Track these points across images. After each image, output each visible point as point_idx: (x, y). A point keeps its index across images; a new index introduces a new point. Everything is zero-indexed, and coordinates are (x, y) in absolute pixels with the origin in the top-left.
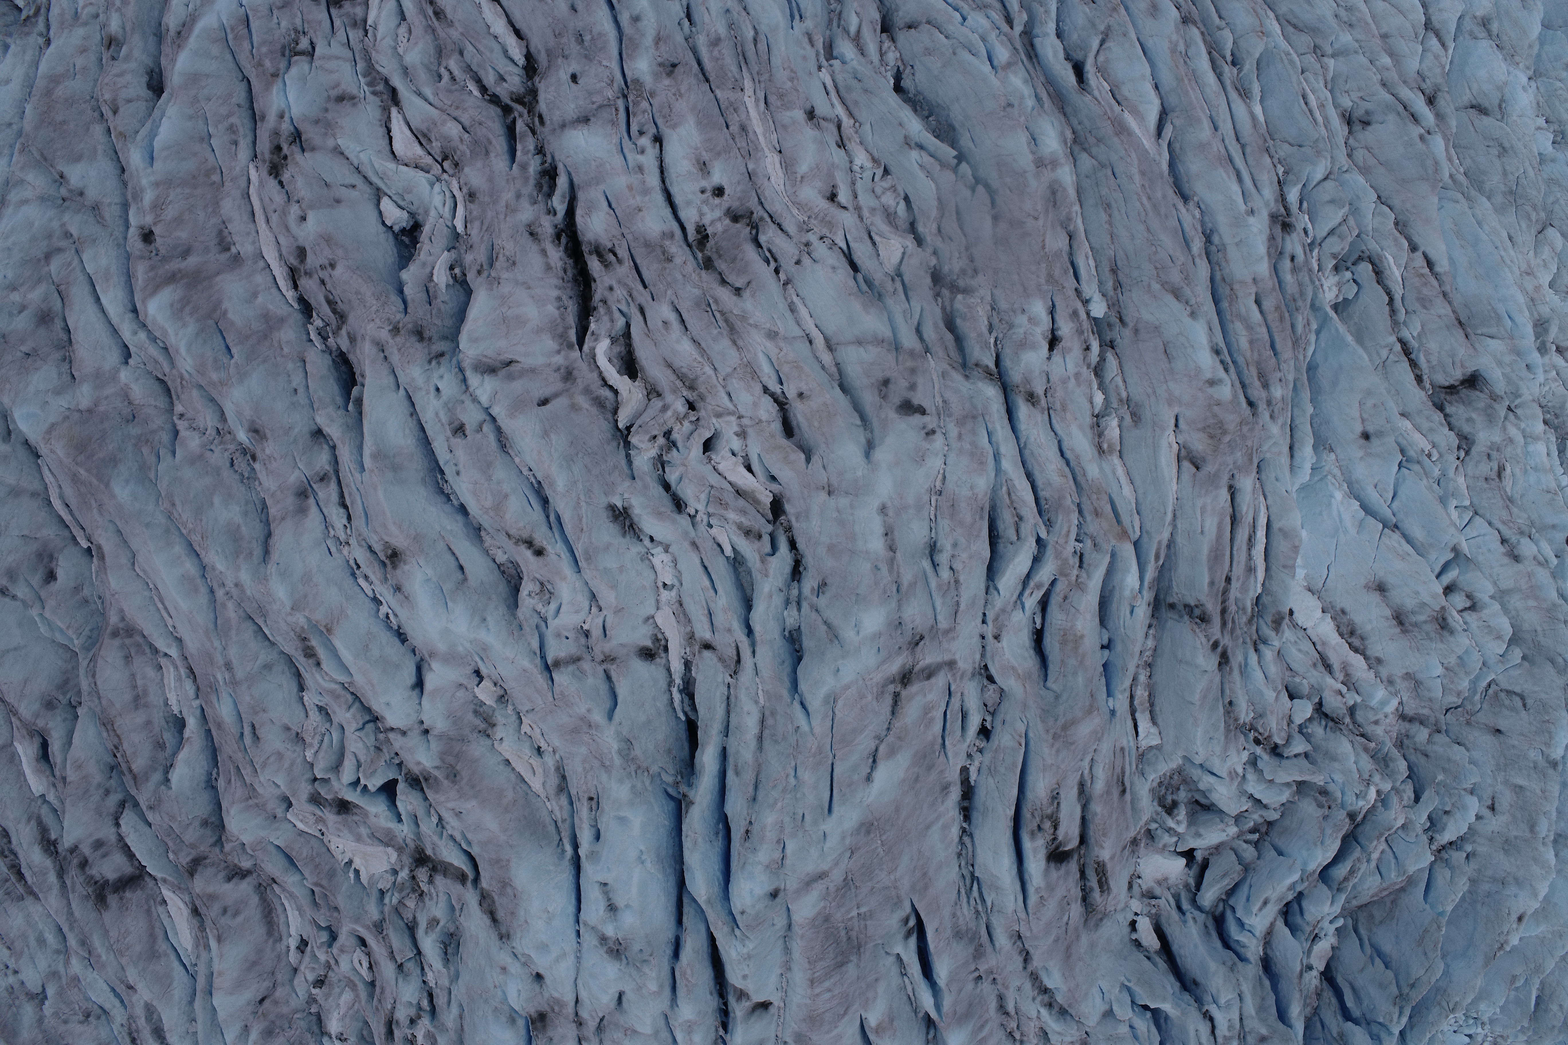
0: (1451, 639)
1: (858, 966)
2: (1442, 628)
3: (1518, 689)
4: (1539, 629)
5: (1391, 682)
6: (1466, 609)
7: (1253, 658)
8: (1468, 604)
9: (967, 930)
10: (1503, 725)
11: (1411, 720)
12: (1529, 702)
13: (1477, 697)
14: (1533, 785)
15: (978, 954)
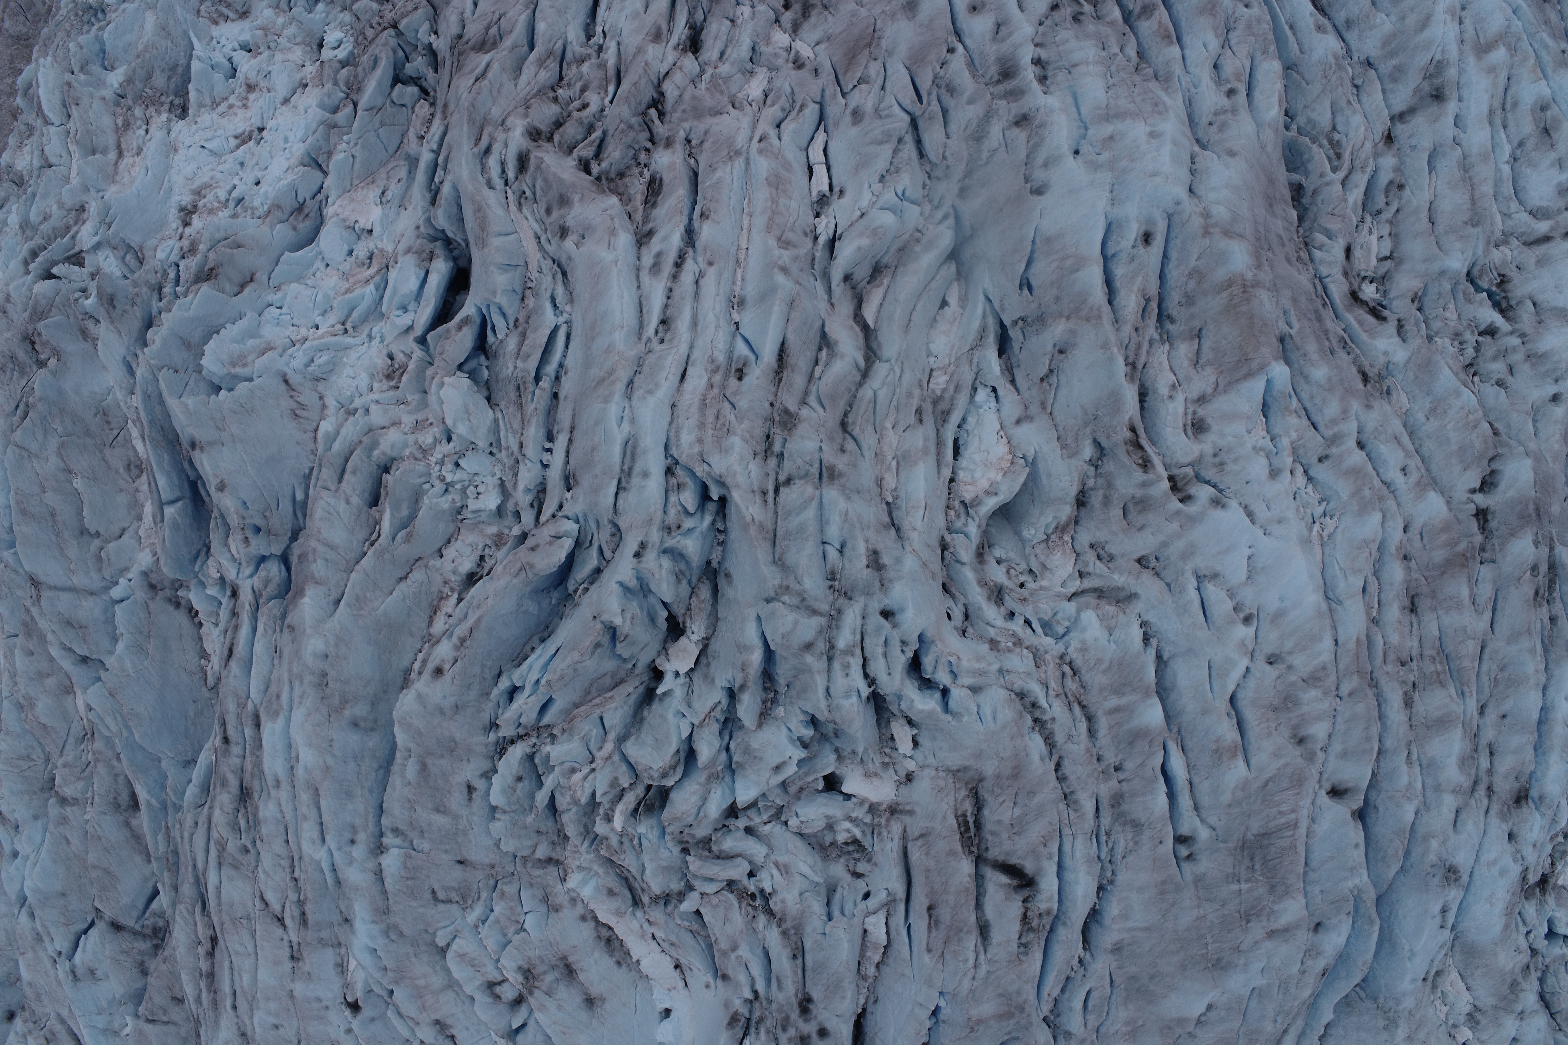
0: (521, 963)
1: (1247, 828)
2: (529, 970)
3: (441, 907)
4: (413, 959)
5: (573, 901)
6: (500, 983)
7: (760, 987)
8: (498, 990)
9: (1124, 824)
10: (457, 873)
11: (550, 860)
12: (428, 895)
13: (484, 895)
14: (424, 815)
15: (1117, 800)
